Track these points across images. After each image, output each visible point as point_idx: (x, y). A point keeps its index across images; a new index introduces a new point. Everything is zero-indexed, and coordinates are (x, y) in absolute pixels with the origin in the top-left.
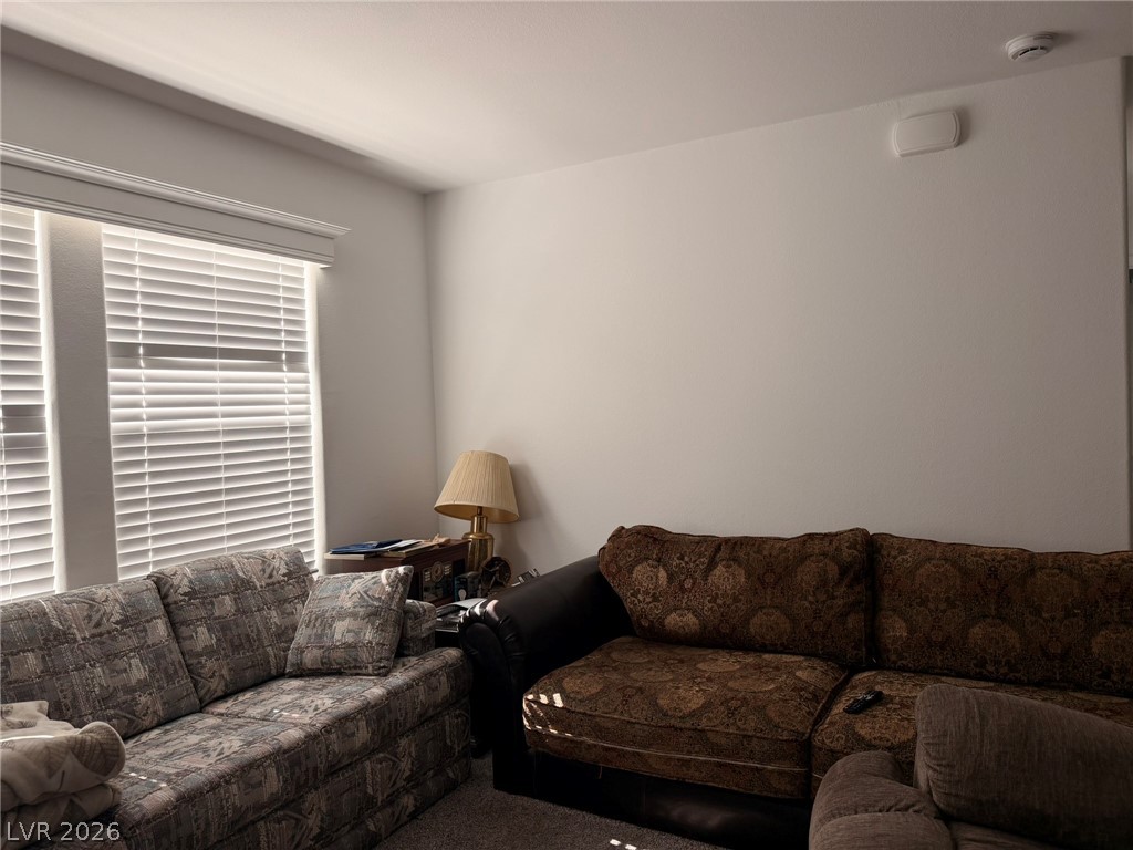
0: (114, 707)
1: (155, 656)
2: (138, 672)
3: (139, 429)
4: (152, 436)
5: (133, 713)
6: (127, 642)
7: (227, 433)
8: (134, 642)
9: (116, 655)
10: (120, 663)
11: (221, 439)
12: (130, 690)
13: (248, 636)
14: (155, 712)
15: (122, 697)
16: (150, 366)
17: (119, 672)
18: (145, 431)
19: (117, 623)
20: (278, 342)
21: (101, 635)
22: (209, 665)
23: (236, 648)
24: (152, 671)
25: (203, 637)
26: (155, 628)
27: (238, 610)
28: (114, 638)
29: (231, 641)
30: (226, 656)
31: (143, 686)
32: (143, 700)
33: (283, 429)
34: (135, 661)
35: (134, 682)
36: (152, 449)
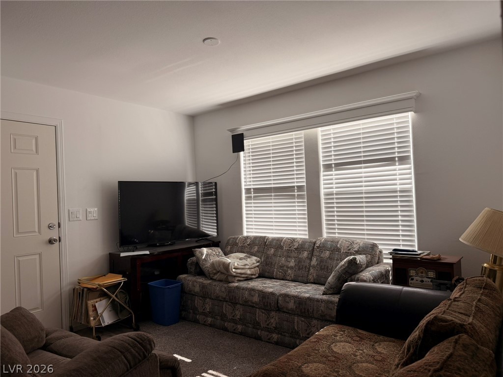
0: (282, 270)
1: (299, 261)
2: (292, 263)
3: (333, 192)
4: (336, 194)
5: (286, 274)
6: (294, 254)
7: (366, 193)
8: (296, 255)
9: (289, 257)
10: (289, 259)
11: (364, 195)
12: (288, 267)
13: (328, 267)
14: (291, 276)
15: (285, 268)
16: (336, 170)
17: (288, 262)
18: (335, 192)
19: (295, 248)
20: (394, 153)
21: (289, 250)
22: (312, 270)
23: (322, 269)
24: (296, 265)
25: (314, 262)
26: (303, 254)
27: (329, 257)
28: (292, 252)
29: (321, 266)
30: (317, 270)
31: (292, 268)
32: (289, 271)
33: (396, 192)
34: (293, 260)
35: (290, 266)
36: (337, 198)
